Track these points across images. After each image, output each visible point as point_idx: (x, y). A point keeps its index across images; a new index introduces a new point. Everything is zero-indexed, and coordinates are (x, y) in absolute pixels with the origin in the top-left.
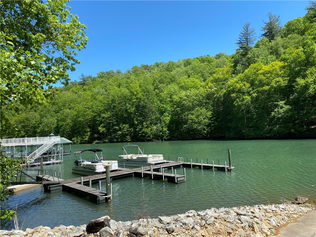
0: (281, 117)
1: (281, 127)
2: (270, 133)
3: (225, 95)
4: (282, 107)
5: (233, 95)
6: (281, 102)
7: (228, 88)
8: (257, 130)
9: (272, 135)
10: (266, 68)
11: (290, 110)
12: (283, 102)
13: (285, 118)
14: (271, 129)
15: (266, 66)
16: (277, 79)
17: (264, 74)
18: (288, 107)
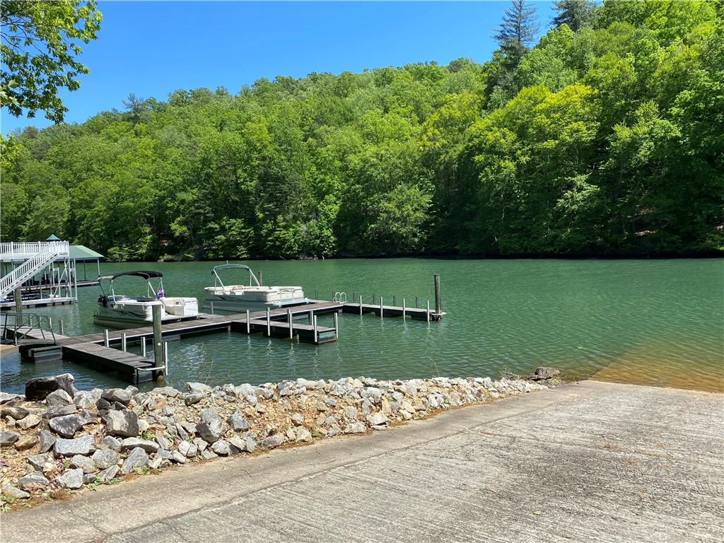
0: (578, 210)
1: (576, 231)
2: (551, 244)
3: (460, 156)
4: (580, 189)
5: (479, 158)
6: (579, 177)
7: (470, 140)
8: (526, 238)
9: (555, 250)
10: (553, 99)
11: (598, 195)
12: (584, 177)
13: (585, 212)
14: (555, 237)
15: (554, 95)
16: (575, 125)
17: (547, 113)
18: (593, 188)
